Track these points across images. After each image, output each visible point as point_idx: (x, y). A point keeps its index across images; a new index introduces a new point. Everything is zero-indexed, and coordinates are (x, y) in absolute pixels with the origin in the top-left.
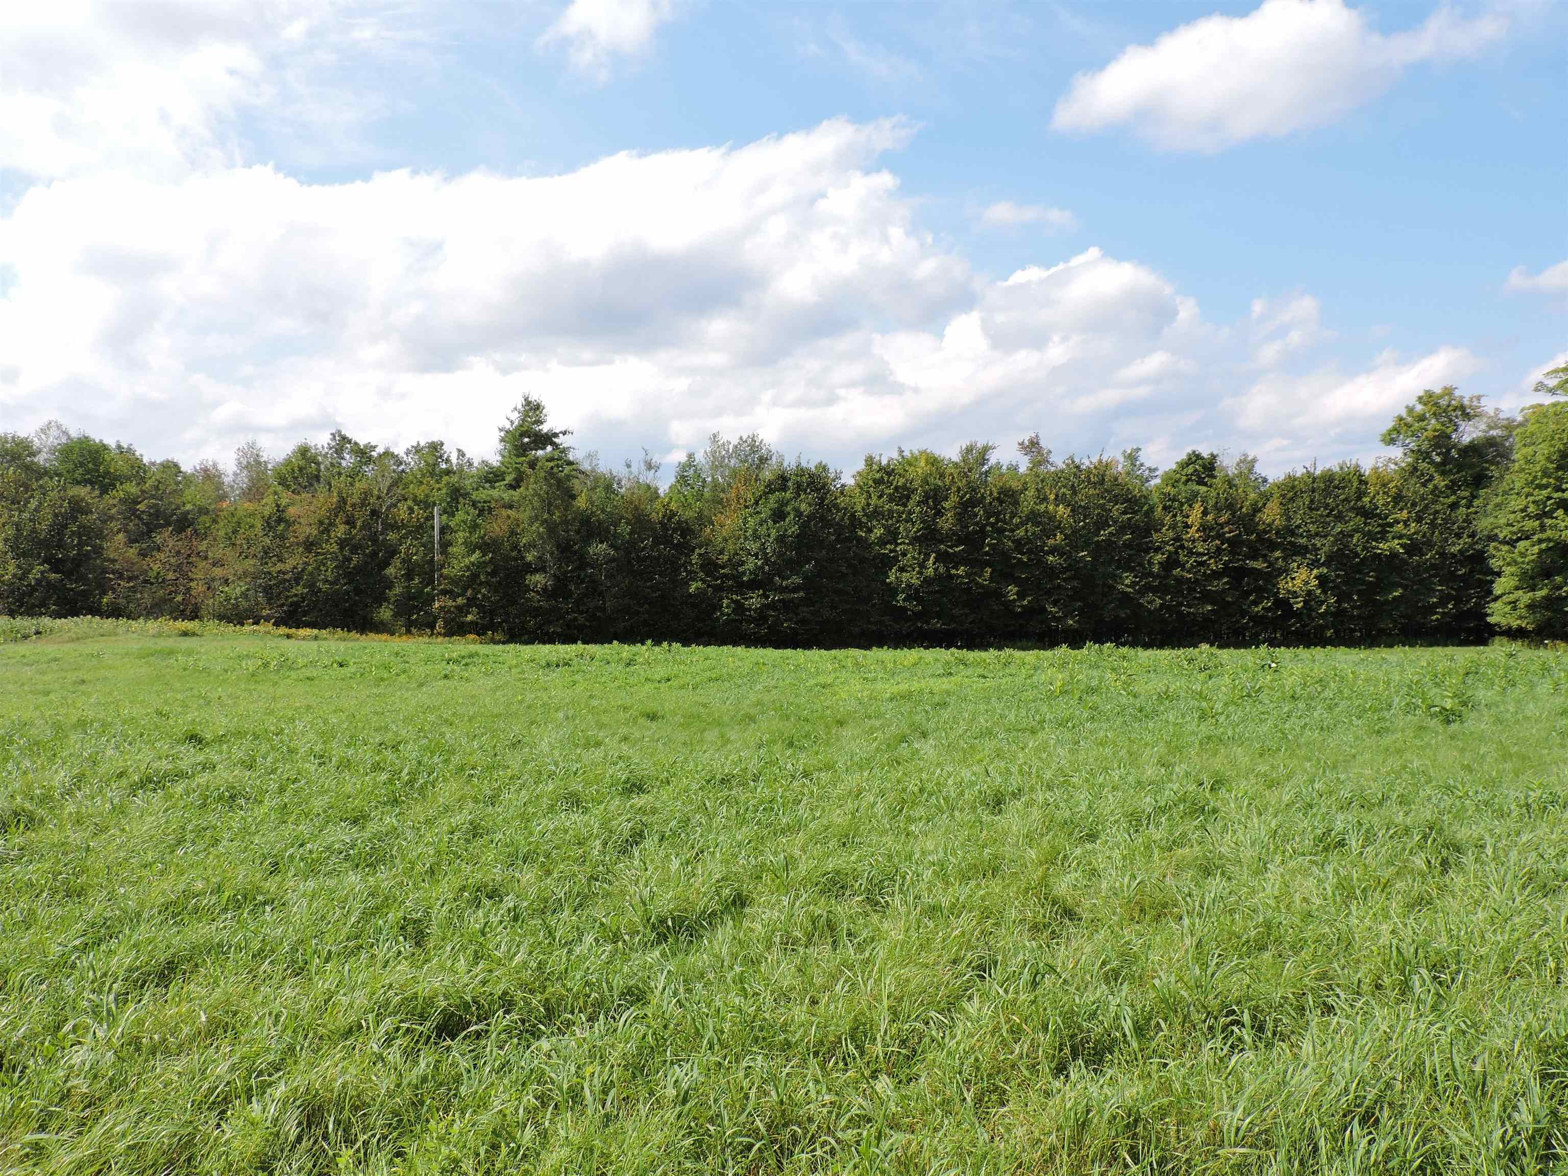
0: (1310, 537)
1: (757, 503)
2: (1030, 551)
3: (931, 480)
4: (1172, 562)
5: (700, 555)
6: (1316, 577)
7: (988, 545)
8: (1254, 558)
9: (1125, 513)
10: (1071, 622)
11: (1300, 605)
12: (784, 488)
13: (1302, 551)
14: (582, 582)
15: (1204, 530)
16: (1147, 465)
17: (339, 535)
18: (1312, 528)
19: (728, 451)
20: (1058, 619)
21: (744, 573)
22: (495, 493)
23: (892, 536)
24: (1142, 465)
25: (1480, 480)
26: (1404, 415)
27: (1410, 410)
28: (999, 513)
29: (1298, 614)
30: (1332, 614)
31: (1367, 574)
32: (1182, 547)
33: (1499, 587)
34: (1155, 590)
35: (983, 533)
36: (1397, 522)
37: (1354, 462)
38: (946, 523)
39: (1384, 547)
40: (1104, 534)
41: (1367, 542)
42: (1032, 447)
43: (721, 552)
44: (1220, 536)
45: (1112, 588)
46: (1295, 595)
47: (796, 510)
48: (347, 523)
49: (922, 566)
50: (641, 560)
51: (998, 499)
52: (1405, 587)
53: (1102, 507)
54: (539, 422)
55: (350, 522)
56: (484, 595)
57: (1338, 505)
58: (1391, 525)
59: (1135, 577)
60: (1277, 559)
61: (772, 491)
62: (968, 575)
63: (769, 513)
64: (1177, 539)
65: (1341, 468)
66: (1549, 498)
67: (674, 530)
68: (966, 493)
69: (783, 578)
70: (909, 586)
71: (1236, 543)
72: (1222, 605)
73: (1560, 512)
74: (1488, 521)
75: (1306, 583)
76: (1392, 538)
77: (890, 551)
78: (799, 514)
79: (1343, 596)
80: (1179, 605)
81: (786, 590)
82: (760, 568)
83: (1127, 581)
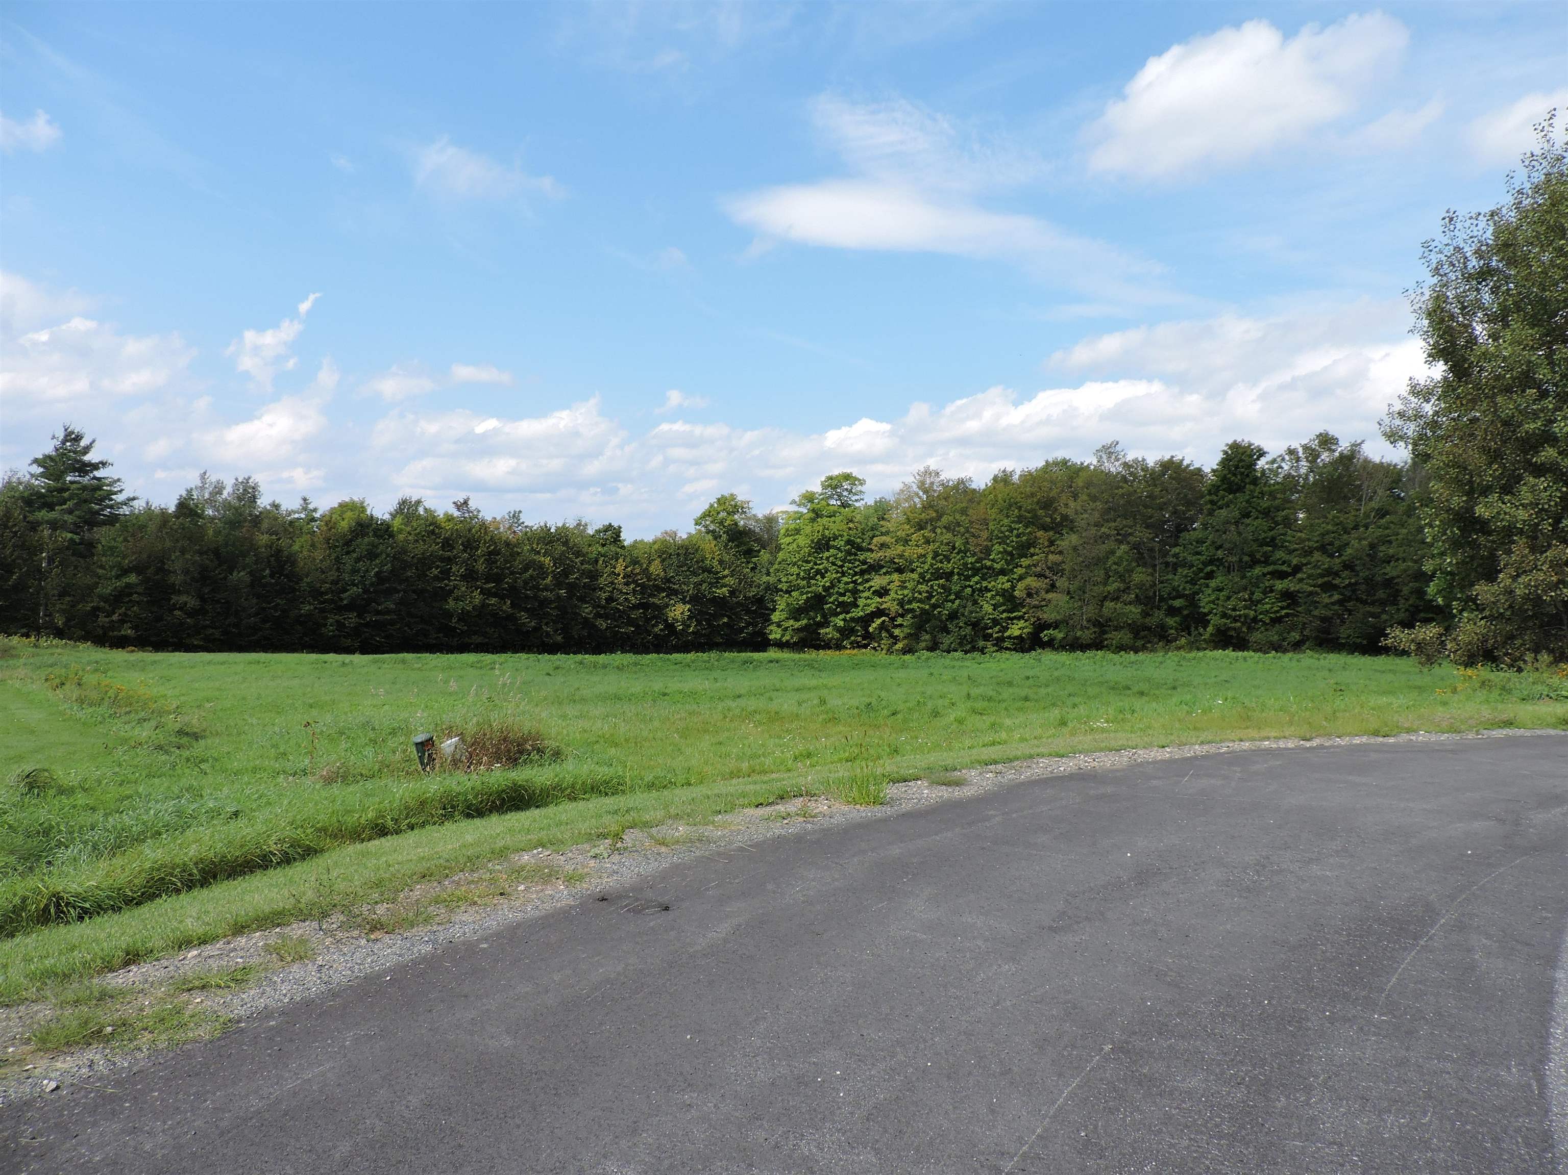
0: (680, 584)
1: (347, 544)
2: (532, 588)
4: (610, 599)
5: (308, 583)
6: (686, 610)
8: (652, 595)
9: (582, 564)
10: (558, 640)
11: (681, 627)
12: (365, 534)
13: (676, 592)
15: (626, 578)
18: (680, 579)
21: (344, 599)
25: (749, 553)
26: (708, 508)
27: (712, 505)
29: (677, 633)
30: (693, 634)
31: (711, 609)
32: (615, 588)
33: (775, 617)
34: (603, 617)
35: (503, 575)
36: (723, 577)
38: (481, 566)
39: (720, 592)
40: (572, 578)
41: (710, 588)
42: (462, 505)
43: (323, 581)
44: (635, 582)
45: (578, 614)
46: (676, 621)
47: (382, 551)
49: (471, 597)
51: (508, 550)
52: (729, 617)
53: (569, 559)
57: (692, 565)
58: (721, 578)
59: (591, 607)
60: (664, 598)
62: (497, 604)
63: (364, 553)
64: (612, 583)
66: (812, 568)
67: (284, 562)
68: (490, 545)
69: (378, 604)
70: (463, 611)
71: (643, 586)
72: (637, 627)
73: (818, 577)
74: (765, 579)
75: (682, 613)
76: (722, 586)
77: (447, 585)
78: (388, 555)
79: (699, 623)
80: (615, 626)
81: (378, 613)
82: (359, 595)
83: (587, 610)
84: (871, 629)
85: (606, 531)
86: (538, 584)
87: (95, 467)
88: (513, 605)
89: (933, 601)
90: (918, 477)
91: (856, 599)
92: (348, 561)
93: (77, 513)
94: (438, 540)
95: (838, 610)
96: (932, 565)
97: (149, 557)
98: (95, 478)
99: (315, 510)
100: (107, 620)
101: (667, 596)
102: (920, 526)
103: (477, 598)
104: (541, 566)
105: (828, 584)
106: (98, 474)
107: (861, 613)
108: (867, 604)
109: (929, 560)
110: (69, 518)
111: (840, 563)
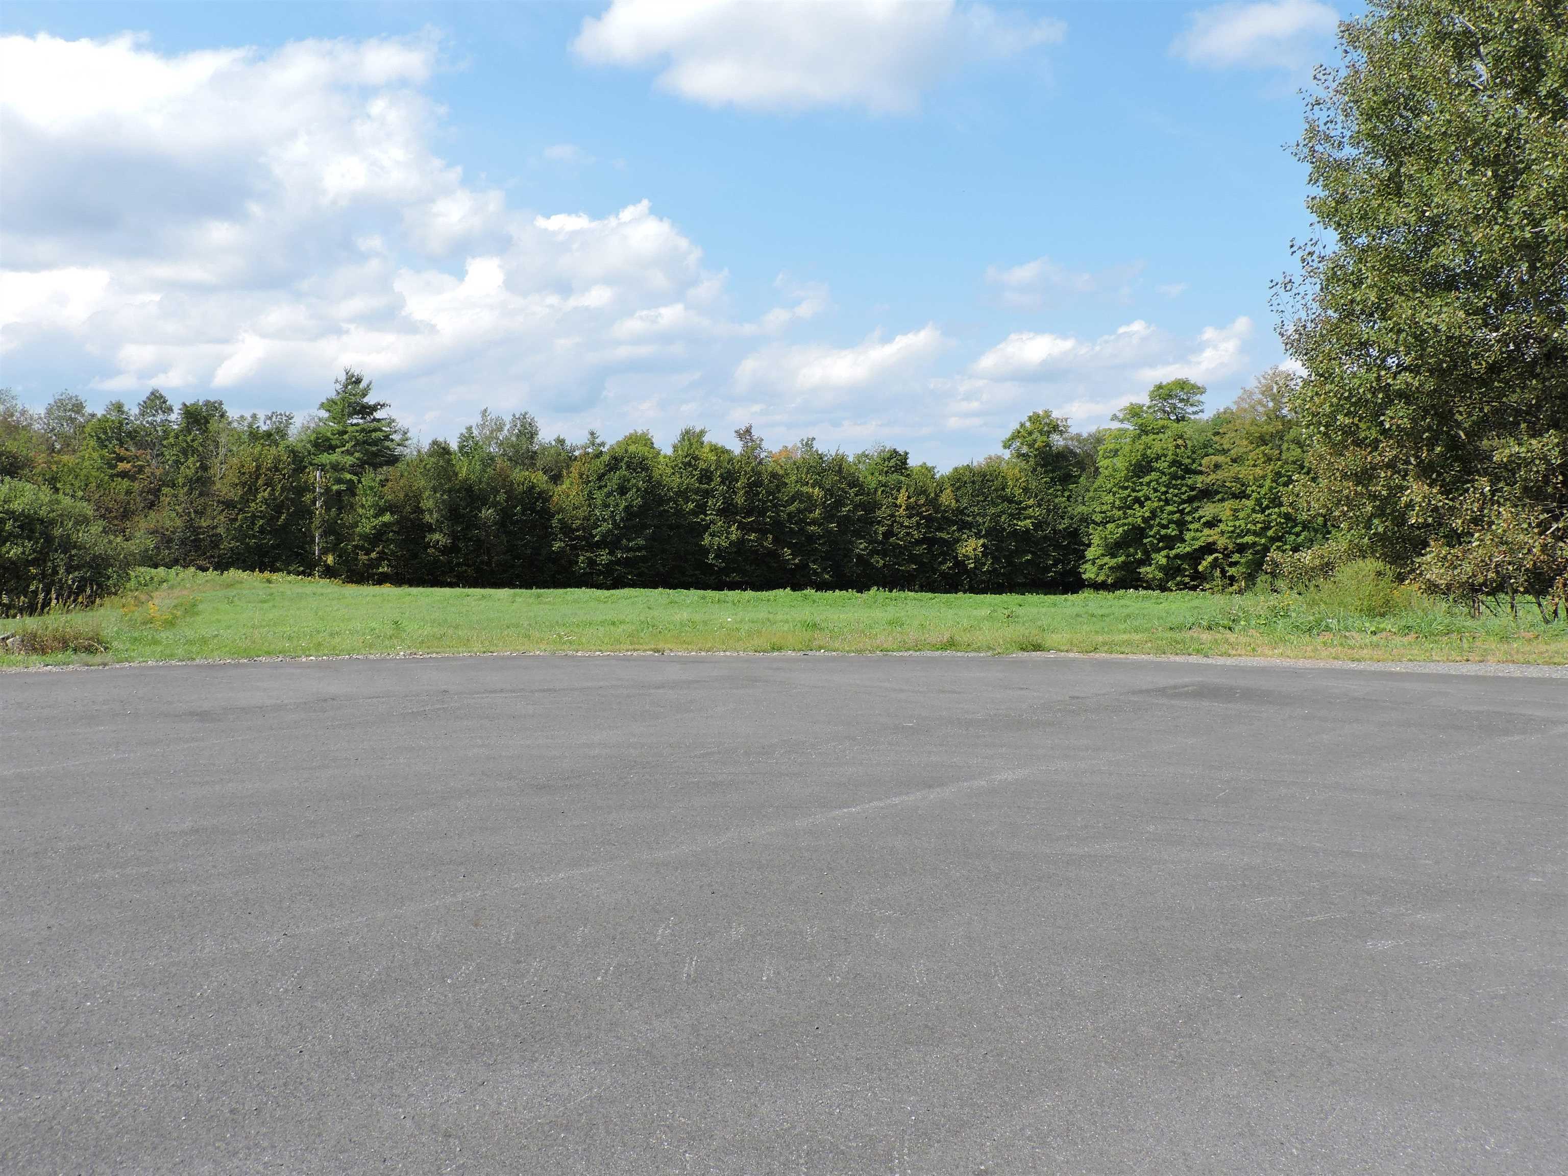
0: (975, 516)
2: (798, 523)
4: (888, 534)
5: (559, 520)
6: (980, 546)
7: (770, 517)
8: (940, 529)
9: (857, 495)
10: (827, 576)
11: (972, 565)
12: (619, 467)
13: (969, 526)
14: (470, 540)
15: (908, 509)
18: (975, 510)
21: (595, 535)
23: (701, 508)
24: (816, 451)
25: (1067, 479)
26: (1019, 428)
27: (1023, 426)
29: (969, 572)
30: (990, 572)
31: (1010, 544)
32: (895, 521)
33: (1090, 553)
34: (879, 553)
35: (765, 508)
36: (1027, 507)
38: (740, 499)
39: (1022, 524)
40: (845, 510)
41: (1011, 520)
42: (746, 434)
43: (575, 518)
44: (919, 514)
45: (851, 551)
46: (968, 558)
47: (635, 486)
48: (267, 485)
49: (728, 532)
50: (515, 523)
52: (1033, 553)
54: (361, 395)
55: (270, 485)
57: (990, 494)
58: (1025, 509)
59: (866, 543)
60: (954, 532)
62: (757, 540)
63: (614, 487)
64: (892, 516)
66: (1129, 496)
68: (751, 476)
69: (629, 540)
70: (718, 547)
71: (929, 519)
72: (921, 564)
73: (1136, 506)
74: (1081, 508)
75: (975, 550)
76: (1025, 518)
77: (703, 520)
78: (638, 490)
79: (996, 559)
80: (895, 564)
81: (632, 549)
82: (609, 531)
83: (861, 546)
84: (1200, 568)
85: (889, 459)
86: (806, 518)
87: (374, 408)
88: (776, 540)
89: (1270, 533)
90: (1263, 381)
91: (1181, 532)
92: (599, 496)
93: (357, 455)
94: (694, 472)
95: (1161, 544)
96: (1271, 488)
97: (406, 495)
98: (375, 420)
99: (603, 444)
100: (366, 557)
101: (959, 530)
102: (1263, 440)
103: (735, 533)
104: (810, 497)
105: (1147, 514)
106: (378, 415)
107: (1188, 549)
108: (1196, 538)
109: (1268, 483)
110: (349, 460)
111: (1164, 489)
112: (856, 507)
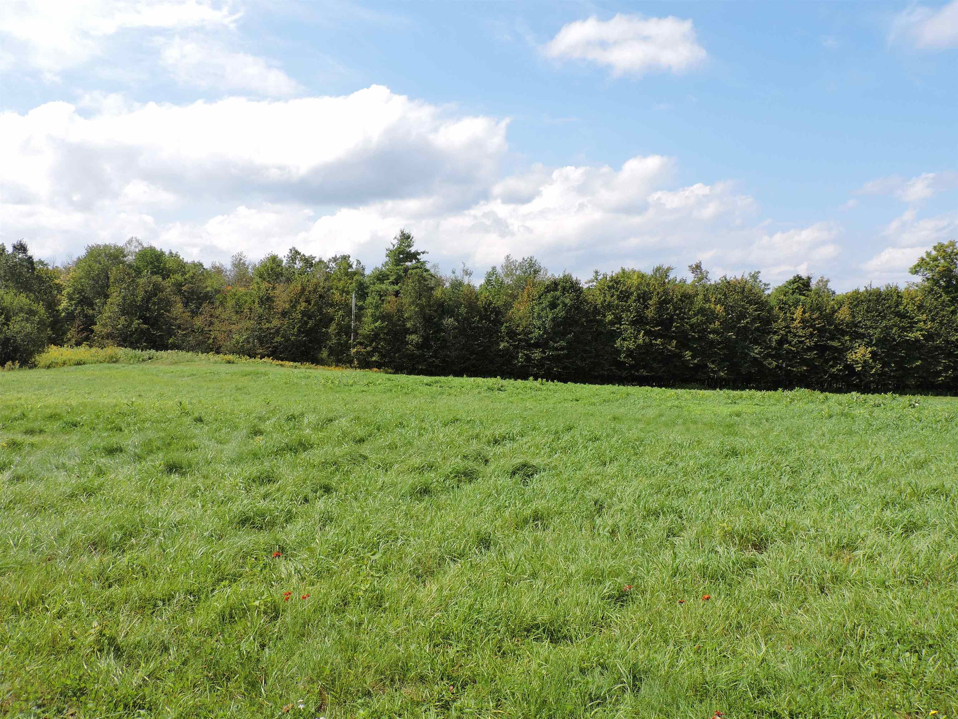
0: (867, 328)
1: (540, 298)
2: (699, 332)
3: (642, 287)
4: (783, 341)
5: (506, 327)
6: (870, 352)
7: (675, 327)
8: (832, 339)
9: (756, 311)
11: (859, 369)
12: (555, 289)
14: (439, 340)
15: (803, 322)
16: (764, 282)
17: (302, 308)
18: (868, 323)
19: (515, 266)
20: (715, 372)
21: (532, 339)
22: (384, 287)
23: (618, 320)
24: (760, 282)
26: (925, 257)
27: (928, 254)
28: (681, 308)
29: (858, 374)
30: (879, 375)
31: (900, 352)
32: (790, 332)
34: (773, 357)
35: (671, 320)
36: (920, 321)
37: (895, 284)
38: (650, 313)
39: (912, 336)
40: (743, 322)
41: (901, 332)
42: (697, 268)
43: (518, 326)
44: (812, 326)
45: (747, 354)
46: (857, 362)
47: (563, 302)
48: (306, 302)
49: (636, 338)
50: (472, 329)
51: (681, 300)
52: (923, 360)
53: (743, 306)
54: (409, 246)
55: (308, 301)
56: (382, 346)
57: (884, 310)
58: (916, 323)
59: (761, 348)
60: (846, 341)
61: (548, 291)
62: (662, 344)
63: (548, 304)
64: (787, 327)
65: (887, 288)
67: (492, 312)
69: (555, 342)
70: (628, 349)
71: (822, 330)
72: (812, 367)
75: (864, 356)
76: (916, 331)
77: (617, 328)
78: (565, 305)
79: (885, 364)
80: (787, 366)
81: (556, 349)
82: (541, 336)
83: (756, 351)
85: (794, 282)
86: (707, 328)
87: (417, 254)
88: (679, 345)
92: (537, 309)
94: (616, 293)
97: (398, 309)
98: (419, 262)
101: (851, 339)
103: (642, 339)
112: (754, 320)
